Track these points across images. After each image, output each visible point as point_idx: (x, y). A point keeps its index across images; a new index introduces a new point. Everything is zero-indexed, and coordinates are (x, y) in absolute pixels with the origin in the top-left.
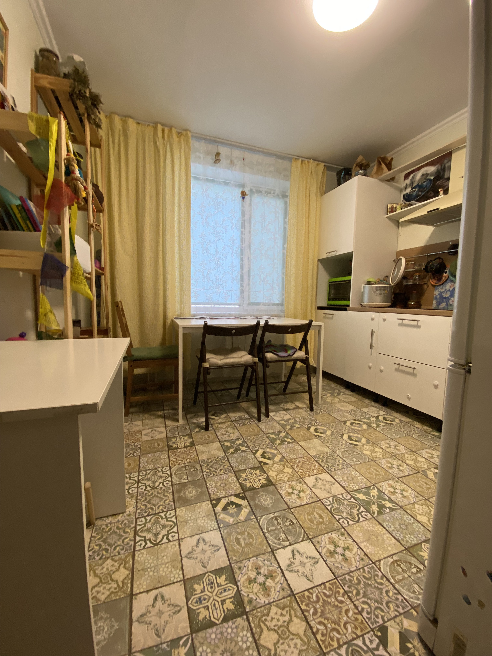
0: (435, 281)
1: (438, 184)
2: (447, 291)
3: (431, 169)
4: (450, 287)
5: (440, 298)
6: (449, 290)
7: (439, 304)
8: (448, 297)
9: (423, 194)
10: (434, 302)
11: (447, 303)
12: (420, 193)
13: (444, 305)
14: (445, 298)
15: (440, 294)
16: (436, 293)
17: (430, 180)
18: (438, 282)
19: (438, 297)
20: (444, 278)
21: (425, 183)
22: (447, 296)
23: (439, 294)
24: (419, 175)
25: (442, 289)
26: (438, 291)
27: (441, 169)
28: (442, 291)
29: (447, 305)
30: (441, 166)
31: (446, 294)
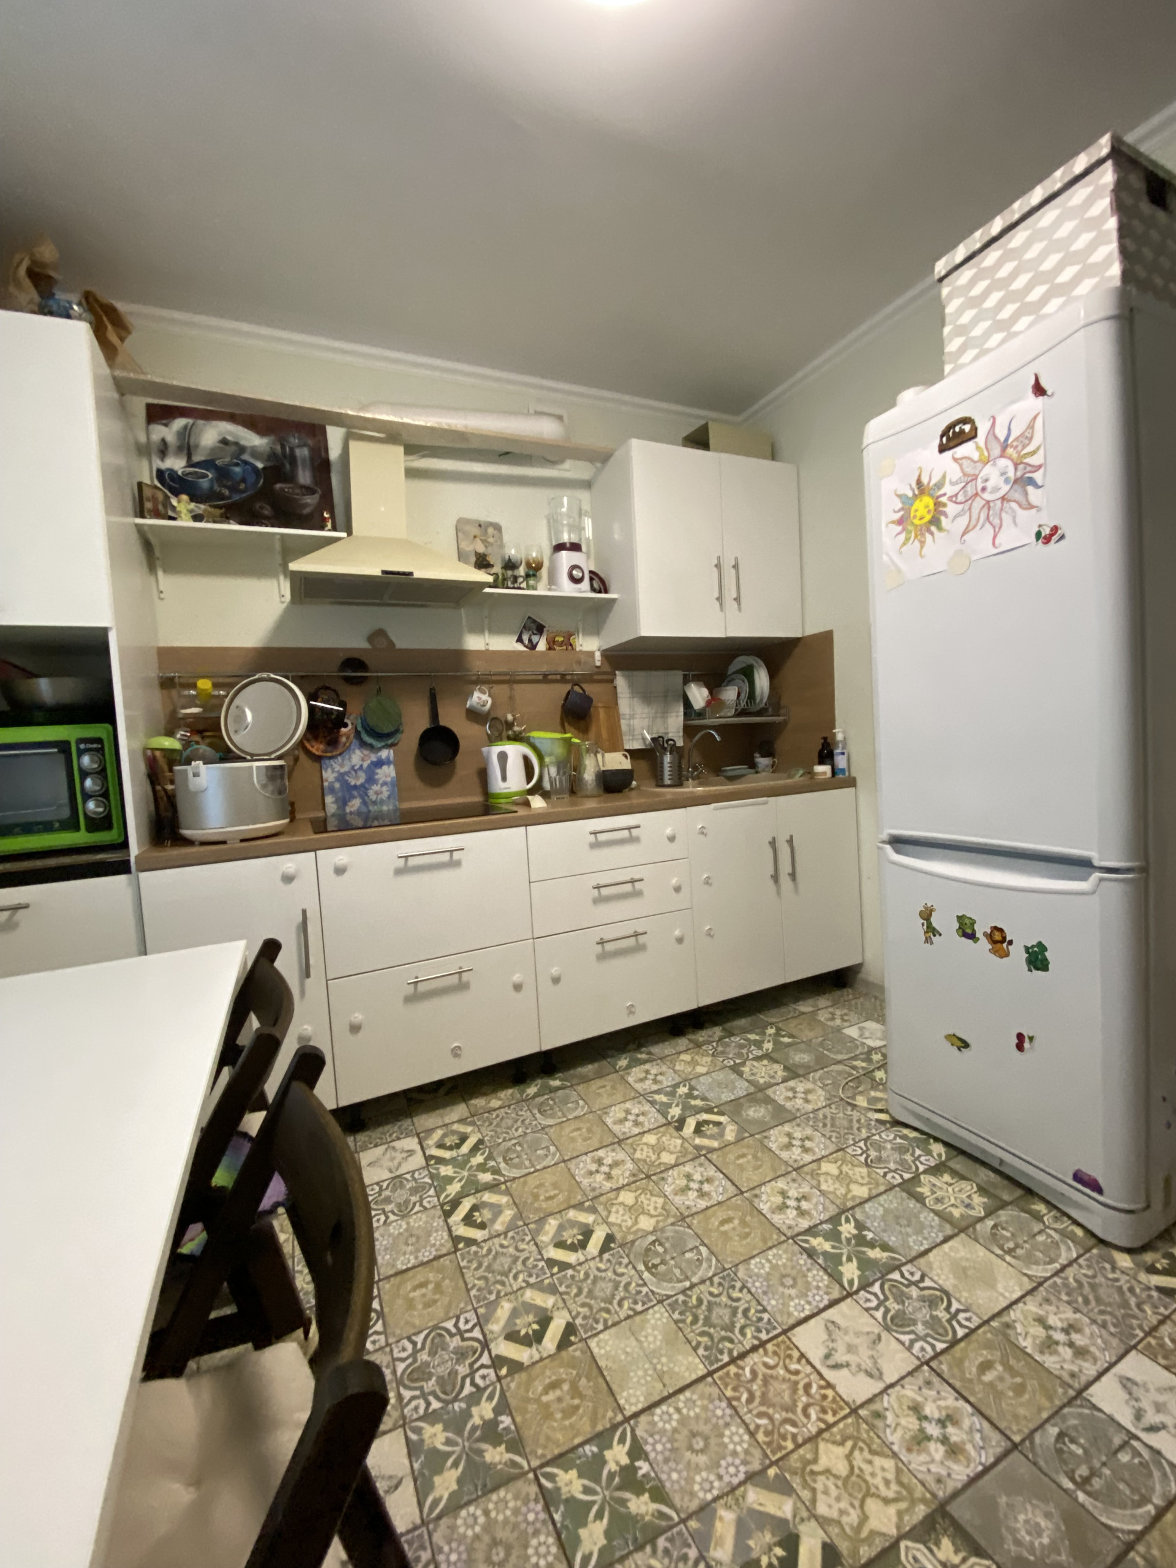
0: (322, 746)
1: (282, 489)
2: (356, 771)
3: (254, 440)
4: (363, 760)
5: (342, 785)
6: (361, 766)
7: (343, 802)
8: (362, 785)
9: (236, 497)
10: (329, 799)
11: (362, 797)
12: (226, 492)
13: (355, 804)
14: (355, 787)
15: (341, 778)
16: (329, 776)
17: (255, 468)
18: (329, 749)
19: (337, 785)
20: (344, 739)
21: (237, 469)
22: (358, 783)
23: (337, 779)
24: (210, 435)
25: (342, 765)
26: (333, 772)
27: (284, 455)
28: (342, 770)
29: (364, 803)
30: (283, 447)
31: (357, 778)
